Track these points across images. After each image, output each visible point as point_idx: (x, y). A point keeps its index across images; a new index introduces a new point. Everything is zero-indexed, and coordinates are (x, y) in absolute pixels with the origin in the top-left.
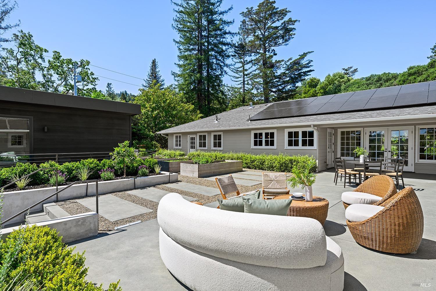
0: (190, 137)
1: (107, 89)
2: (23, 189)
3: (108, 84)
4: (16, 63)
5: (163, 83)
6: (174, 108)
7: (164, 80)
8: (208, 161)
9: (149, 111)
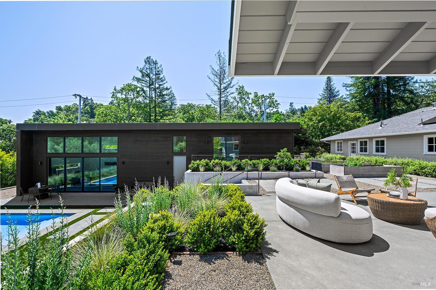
0: (351, 143)
1: (290, 107)
2: (235, 172)
3: (291, 103)
4: (237, 104)
5: (338, 93)
6: (339, 118)
7: (339, 91)
8: (356, 164)
9: (315, 123)
